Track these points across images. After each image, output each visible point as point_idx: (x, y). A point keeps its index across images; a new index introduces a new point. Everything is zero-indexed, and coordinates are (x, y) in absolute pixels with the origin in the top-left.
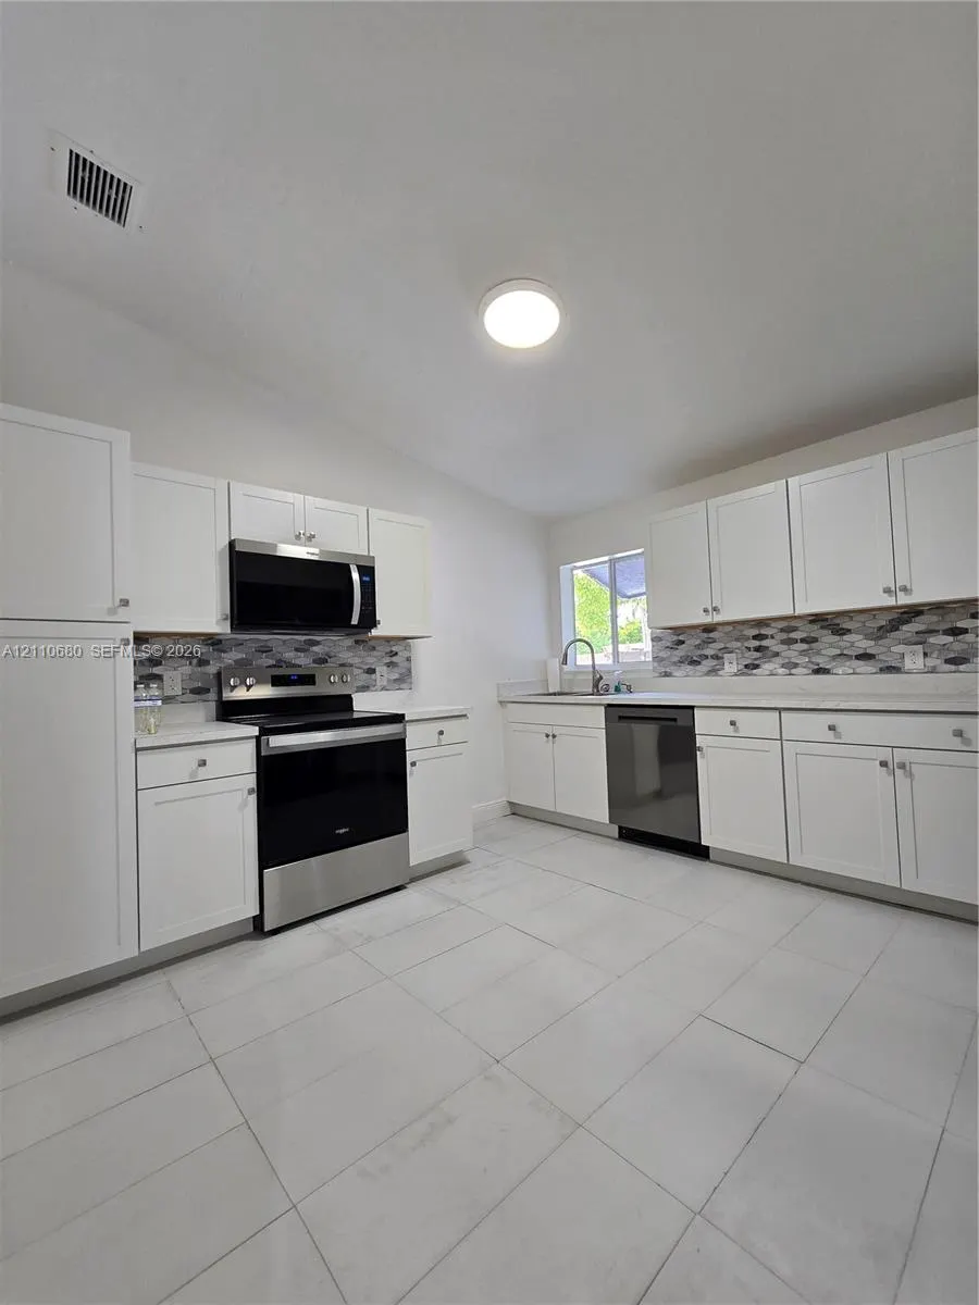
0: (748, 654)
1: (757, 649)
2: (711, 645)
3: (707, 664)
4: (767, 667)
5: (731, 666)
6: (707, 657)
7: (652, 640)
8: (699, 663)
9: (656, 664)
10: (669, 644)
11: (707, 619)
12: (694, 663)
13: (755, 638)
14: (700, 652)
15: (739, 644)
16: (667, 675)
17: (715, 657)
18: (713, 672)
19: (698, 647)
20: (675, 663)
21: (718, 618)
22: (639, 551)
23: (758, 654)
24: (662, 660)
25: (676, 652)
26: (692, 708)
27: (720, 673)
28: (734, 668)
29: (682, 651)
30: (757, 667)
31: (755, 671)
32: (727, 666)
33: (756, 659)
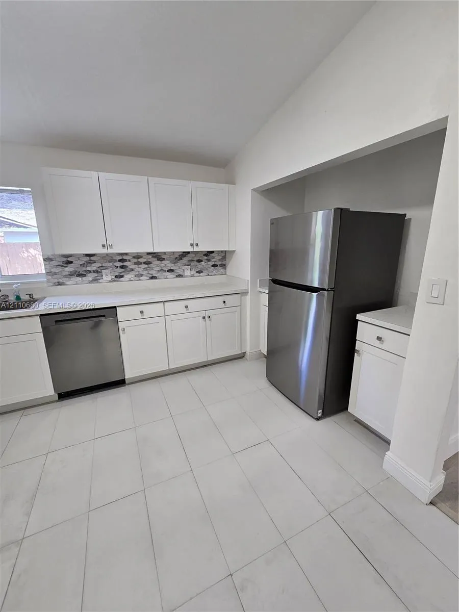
0: (116, 270)
1: (122, 267)
2: (93, 265)
3: (90, 277)
4: (127, 277)
5: (107, 276)
6: (90, 272)
7: (45, 260)
8: (85, 275)
9: (50, 277)
10: (60, 263)
11: (105, 251)
12: (80, 275)
13: (120, 261)
14: (84, 269)
15: (111, 264)
16: (59, 284)
17: (96, 272)
18: (95, 280)
19: (82, 265)
20: (66, 276)
23: (122, 270)
24: (55, 274)
25: (66, 269)
26: (115, 307)
27: (101, 281)
28: (109, 278)
29: (70, 269)
30: (122, 276)
31: (121, 279)
32: (104, 277)
33: (121, 272)
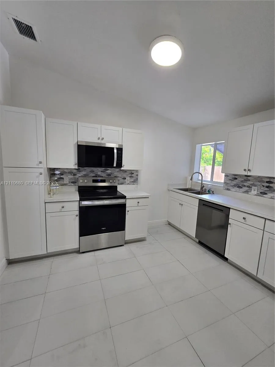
0: (263, 188)
1: (267, 187)
2: (248, 182)
3: (245, 189)
4: (270, 195)
5: (254, 191)
6: (245, 186)
7: (225, 176)
8: (241, 188)
9: (225, 185)
10: (231, 178)
11: (246, 173)
12: (239, 187)
13: (267, 182)
14: (242, 184)
15: (260, 184)
16: (228, 189)
17: (249, 187)
18: (247, 192)
19: (242, 181)
20: (232, 186)
21: (249, 174)
22: (224, 142)
23: (267, 189)
24: (228, 184)
25: (233, 182)
26: (230, 208)
27: (249, 193)
28: (256, 192)
29: (235, 182)
30: (266, 194)
31: (264, 195)
32: (253, 191)
33: (265, 191)
